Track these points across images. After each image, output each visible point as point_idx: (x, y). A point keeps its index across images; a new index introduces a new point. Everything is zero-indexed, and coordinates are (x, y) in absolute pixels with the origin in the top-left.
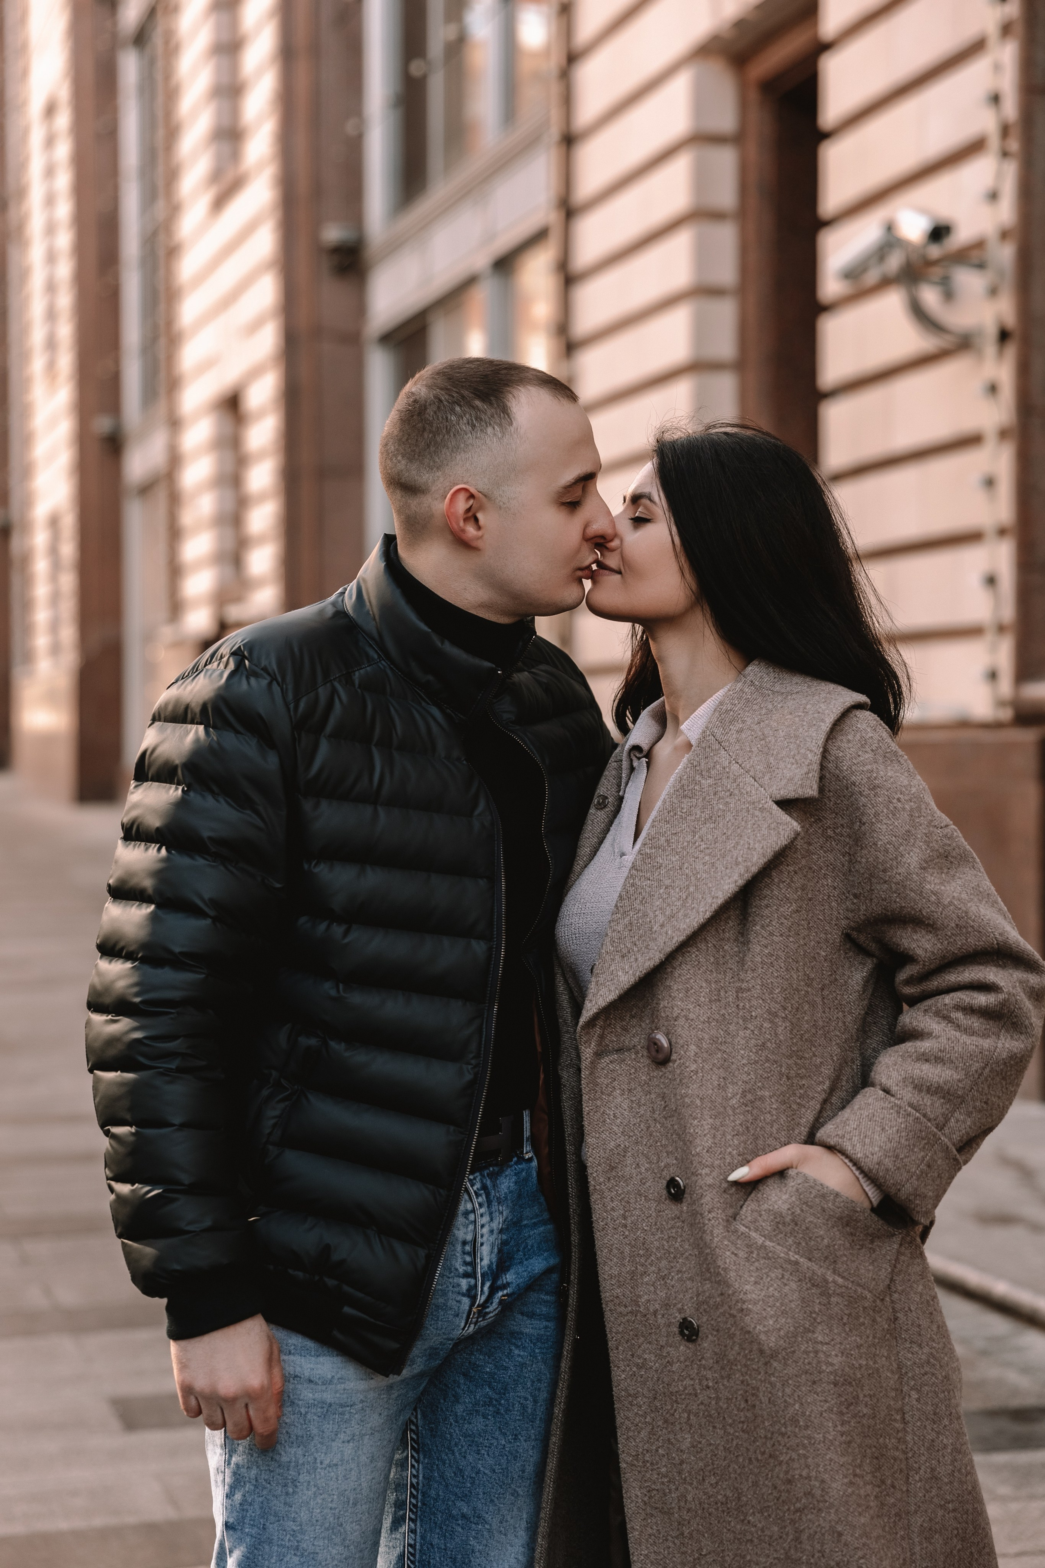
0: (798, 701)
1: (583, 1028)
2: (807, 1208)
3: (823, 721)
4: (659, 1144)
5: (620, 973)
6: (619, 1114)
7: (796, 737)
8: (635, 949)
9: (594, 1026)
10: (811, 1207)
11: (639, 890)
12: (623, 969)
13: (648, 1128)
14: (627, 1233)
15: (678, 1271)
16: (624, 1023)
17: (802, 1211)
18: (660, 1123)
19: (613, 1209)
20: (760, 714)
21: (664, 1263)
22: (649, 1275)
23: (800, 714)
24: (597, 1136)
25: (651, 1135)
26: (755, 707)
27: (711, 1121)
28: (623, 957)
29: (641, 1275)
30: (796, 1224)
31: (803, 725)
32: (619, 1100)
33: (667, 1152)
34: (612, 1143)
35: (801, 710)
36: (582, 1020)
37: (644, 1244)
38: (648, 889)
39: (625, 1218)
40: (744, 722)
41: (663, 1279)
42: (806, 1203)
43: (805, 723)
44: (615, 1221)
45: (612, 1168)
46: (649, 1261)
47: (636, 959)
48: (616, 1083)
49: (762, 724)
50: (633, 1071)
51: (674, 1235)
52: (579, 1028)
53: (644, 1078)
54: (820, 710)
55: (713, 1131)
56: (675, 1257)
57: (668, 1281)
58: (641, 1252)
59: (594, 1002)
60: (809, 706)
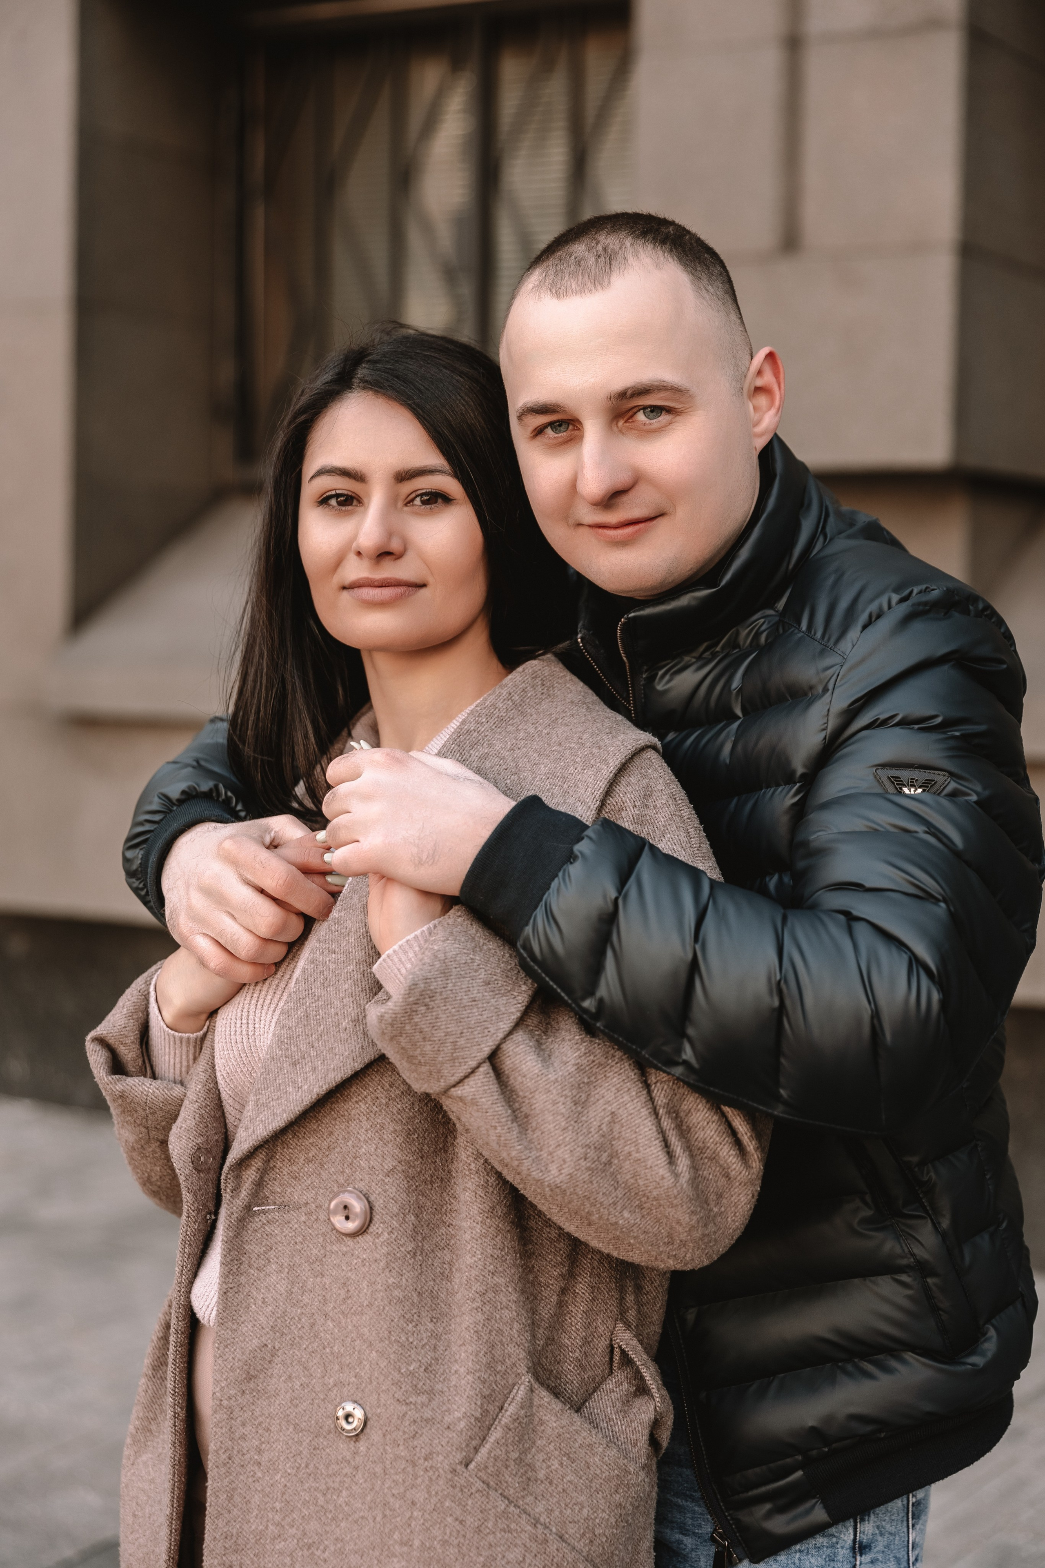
0: (571, 727)
1: (232, 1168)
2: (569, 1462)
3: (605, 761)
4: (328, 1350)
5: (290, 1089)
6: (269, 1300)
7: (565, 779)
8: (313, 1053)
9: (248, 1166)
10: (573, 1461)
11: (320, 968)
12: (294, 1082)
13: (312, 1325)
14: (259, 1474)
15: (337, 1539)
16: (295, 1168)
17: (561, 1464)
18: (333, 1320)
19: (243, 1437)
20: (516, 738)
21: (314, 1525)
22: (285, 1540)
23: (573, 745)
24: (234, 1327)
25: (316, 1336)
26: (510, 728)
27: (430, 1326)
28: (294, 1064)
29: (274, 1539)
30: (551, 1483)
31: (576, 763)
32: (274, 1278)
33: (340, 1364)
34: (255, 1342)
35: (575, 739)
36: (234, 1155)
37: (283, 1494)
38: (332, 966)
39: (260, 1451)
40: (490, 746)
41: (309, 1548)
42: (567, 1455)
43: (578, 760)
44: (243, 1455)
45: (250, 1378)
46: (288, 1520)
47: (314, 1069)
48: (271, 1254)
49: (517, 751)
50: (300, 1239)
51: (336, 1485)
52: (226, 1168)
53: (315, 1251)
54: (602, 744)
55: (433, 1341)
56: (333, 1519)
57: (318, 1553)
58: (278, 1505)
59: (250, 1131)
60: (585, 736)
